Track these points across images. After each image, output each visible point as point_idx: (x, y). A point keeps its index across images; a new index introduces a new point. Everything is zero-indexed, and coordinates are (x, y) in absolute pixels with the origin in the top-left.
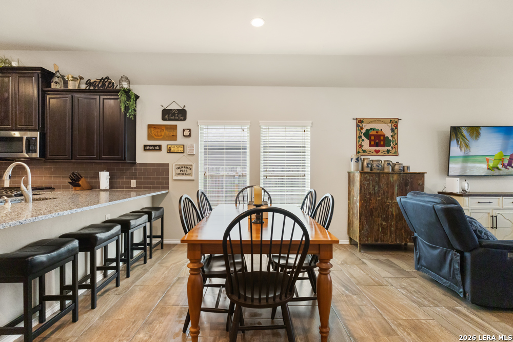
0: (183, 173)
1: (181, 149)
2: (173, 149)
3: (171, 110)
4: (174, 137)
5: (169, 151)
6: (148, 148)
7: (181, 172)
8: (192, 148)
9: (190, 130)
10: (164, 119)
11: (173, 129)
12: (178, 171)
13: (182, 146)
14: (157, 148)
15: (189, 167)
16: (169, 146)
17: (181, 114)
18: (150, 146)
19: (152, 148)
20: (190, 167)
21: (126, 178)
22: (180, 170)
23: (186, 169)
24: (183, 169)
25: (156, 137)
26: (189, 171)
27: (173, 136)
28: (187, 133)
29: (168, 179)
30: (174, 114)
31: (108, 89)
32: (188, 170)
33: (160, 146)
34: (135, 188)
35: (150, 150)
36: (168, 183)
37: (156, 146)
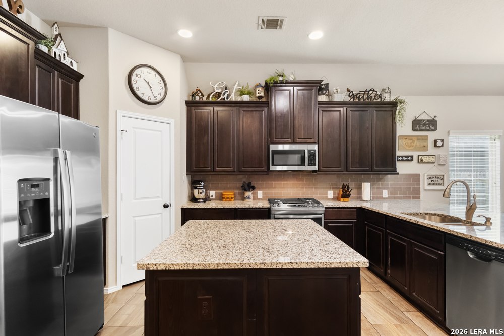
0: (435, 183)
1: (433, 160)
2: (424, 160)
3: (422, 120)
4: (425, 148)
5: (420, 161)
6: (400, 158)
7: (433, 182)
8: (445, 159)
9: (442, 140)
10: (414, 130)
11: (425, 139)
12: (430, 181)
13: (434, 156)
14: (410, 158)
15: (440, 177)
16: (420, 157)
17: (432, 125)
18: (402, 157)
19: (404, 158)
20: (442, 177)
21: (378, 188)
22: (431, 180)
23: (437, 179)
24: (434, 179)
25: (408, 148)
26: (440, 182)
27: (424, 146)
28: (439, 143)
29: (419, 189)
30: (425, 125)
31: (375, 101)
32: (439, 180)
33: (412, 157)
34: (386, 199)
35: (402, 160)
36: (419, 193)
37: (408, 156)
